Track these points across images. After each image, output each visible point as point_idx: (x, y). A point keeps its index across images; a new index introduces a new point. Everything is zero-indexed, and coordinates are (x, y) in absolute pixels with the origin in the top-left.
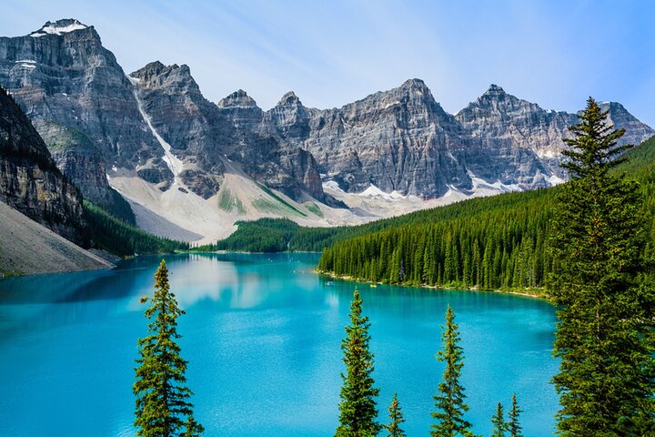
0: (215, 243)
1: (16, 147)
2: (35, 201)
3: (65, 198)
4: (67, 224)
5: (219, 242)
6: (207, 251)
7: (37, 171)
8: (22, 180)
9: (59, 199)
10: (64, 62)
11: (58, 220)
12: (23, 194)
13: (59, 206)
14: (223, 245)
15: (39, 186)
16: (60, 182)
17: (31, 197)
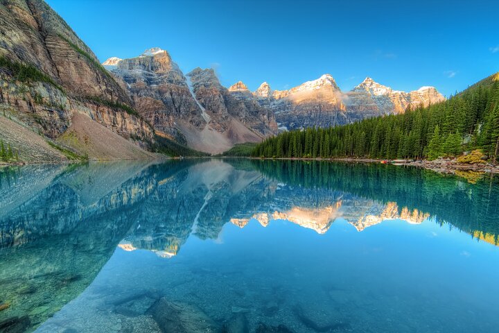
0: (222, 153)
1: (115, 103)
2: (126, 129)
3: (142, 128)
4: (143, 141)
5: (224, 153)
6: (218, 157)
7: (126, 114)
8: (119, 119)
9: (138, 129)
10: (154, 69)
11: (138, 138)
12: (120, 126)
13: (139, 132)
14: (225, 154)
15: (127, 121)
16: (139, 120)
17: (124, 127)
